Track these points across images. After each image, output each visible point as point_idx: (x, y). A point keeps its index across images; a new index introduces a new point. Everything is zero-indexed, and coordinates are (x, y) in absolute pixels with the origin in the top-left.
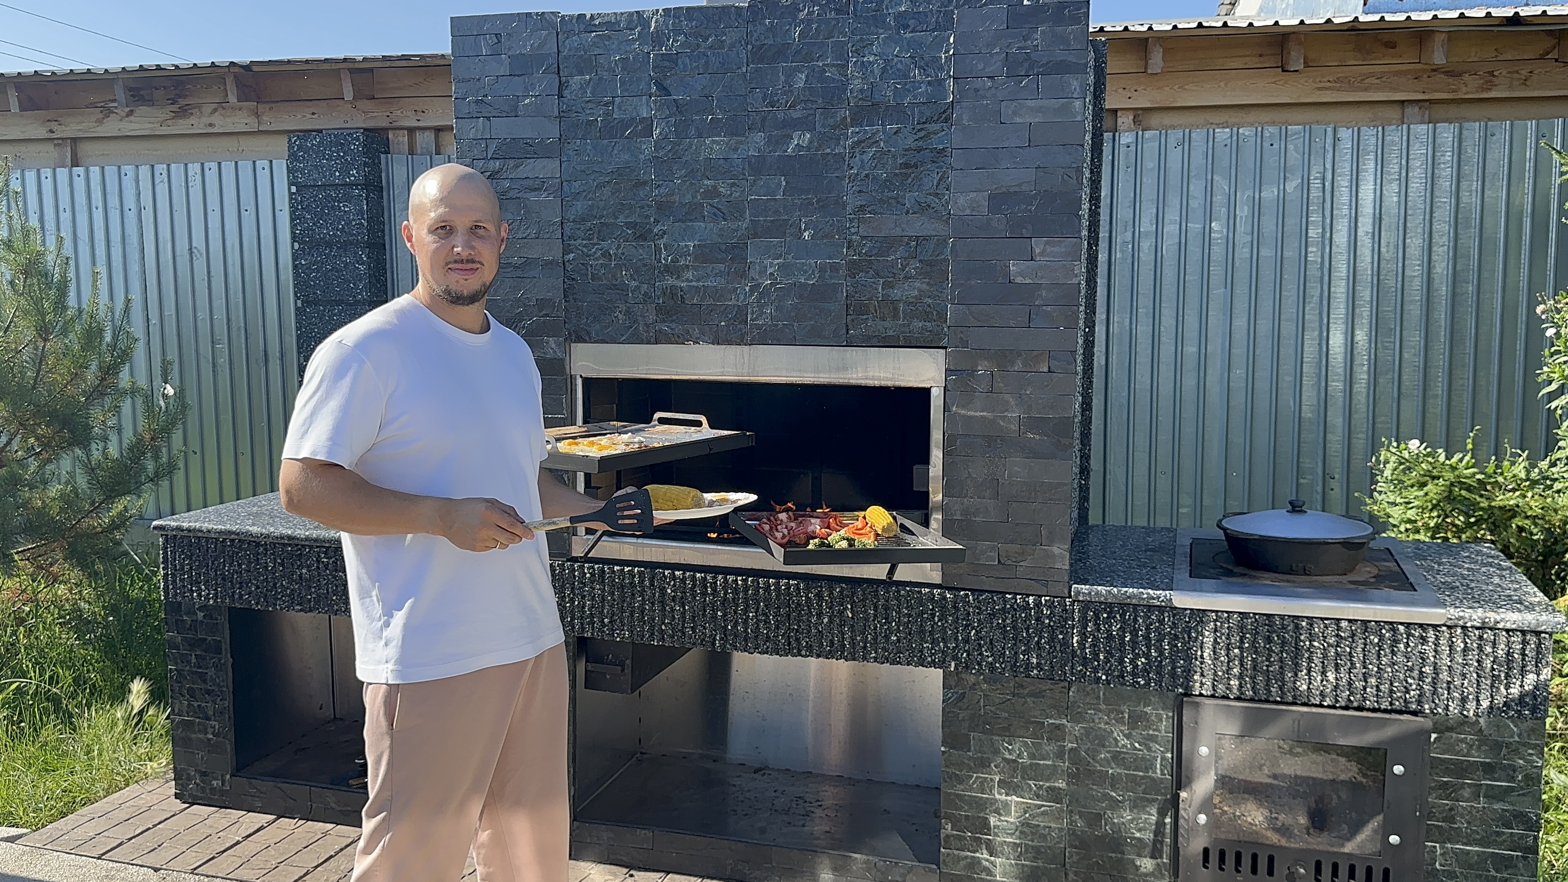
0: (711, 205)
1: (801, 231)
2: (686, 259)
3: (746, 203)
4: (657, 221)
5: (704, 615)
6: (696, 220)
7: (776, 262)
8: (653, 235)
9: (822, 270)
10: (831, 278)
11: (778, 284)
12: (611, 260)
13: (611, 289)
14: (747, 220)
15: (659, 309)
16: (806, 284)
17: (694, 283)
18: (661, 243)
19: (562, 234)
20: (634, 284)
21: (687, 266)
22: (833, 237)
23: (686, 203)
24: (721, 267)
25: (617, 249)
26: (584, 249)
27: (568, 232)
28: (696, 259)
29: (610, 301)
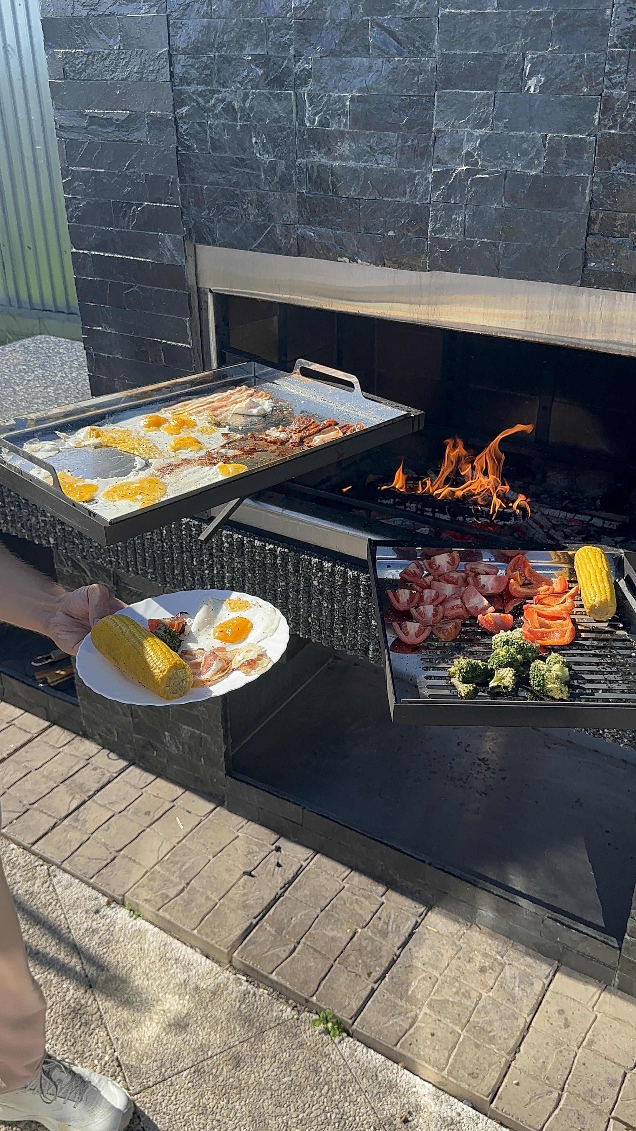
0: (380, 26)
1: (523, 79)
2: (340, 122)
3: (434, 21)
4: (297, 56)
5: (356, 619)
6: (355, 52)
7: (478, 132)
8: (292, 78)
9: (554, 151)
10: (569, 165)
11: (478, 172)
12: (236, 120)
13: (237, 166)
14: (436, 55)
15: (302, 201)
16: (522, 178)
17: (352, 163)
18: (305, 91)
19: (172, 73)
20: (268, 158)
21: (342, 133)
22: (578, 89)
23: (341, 23)
24: (392, 137)
25: (244, 100)
26: (200, 99)
27: (179, 70)
28: (355, 121)
29: (237, 184)
